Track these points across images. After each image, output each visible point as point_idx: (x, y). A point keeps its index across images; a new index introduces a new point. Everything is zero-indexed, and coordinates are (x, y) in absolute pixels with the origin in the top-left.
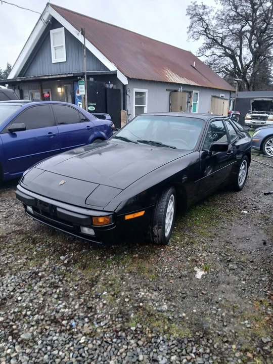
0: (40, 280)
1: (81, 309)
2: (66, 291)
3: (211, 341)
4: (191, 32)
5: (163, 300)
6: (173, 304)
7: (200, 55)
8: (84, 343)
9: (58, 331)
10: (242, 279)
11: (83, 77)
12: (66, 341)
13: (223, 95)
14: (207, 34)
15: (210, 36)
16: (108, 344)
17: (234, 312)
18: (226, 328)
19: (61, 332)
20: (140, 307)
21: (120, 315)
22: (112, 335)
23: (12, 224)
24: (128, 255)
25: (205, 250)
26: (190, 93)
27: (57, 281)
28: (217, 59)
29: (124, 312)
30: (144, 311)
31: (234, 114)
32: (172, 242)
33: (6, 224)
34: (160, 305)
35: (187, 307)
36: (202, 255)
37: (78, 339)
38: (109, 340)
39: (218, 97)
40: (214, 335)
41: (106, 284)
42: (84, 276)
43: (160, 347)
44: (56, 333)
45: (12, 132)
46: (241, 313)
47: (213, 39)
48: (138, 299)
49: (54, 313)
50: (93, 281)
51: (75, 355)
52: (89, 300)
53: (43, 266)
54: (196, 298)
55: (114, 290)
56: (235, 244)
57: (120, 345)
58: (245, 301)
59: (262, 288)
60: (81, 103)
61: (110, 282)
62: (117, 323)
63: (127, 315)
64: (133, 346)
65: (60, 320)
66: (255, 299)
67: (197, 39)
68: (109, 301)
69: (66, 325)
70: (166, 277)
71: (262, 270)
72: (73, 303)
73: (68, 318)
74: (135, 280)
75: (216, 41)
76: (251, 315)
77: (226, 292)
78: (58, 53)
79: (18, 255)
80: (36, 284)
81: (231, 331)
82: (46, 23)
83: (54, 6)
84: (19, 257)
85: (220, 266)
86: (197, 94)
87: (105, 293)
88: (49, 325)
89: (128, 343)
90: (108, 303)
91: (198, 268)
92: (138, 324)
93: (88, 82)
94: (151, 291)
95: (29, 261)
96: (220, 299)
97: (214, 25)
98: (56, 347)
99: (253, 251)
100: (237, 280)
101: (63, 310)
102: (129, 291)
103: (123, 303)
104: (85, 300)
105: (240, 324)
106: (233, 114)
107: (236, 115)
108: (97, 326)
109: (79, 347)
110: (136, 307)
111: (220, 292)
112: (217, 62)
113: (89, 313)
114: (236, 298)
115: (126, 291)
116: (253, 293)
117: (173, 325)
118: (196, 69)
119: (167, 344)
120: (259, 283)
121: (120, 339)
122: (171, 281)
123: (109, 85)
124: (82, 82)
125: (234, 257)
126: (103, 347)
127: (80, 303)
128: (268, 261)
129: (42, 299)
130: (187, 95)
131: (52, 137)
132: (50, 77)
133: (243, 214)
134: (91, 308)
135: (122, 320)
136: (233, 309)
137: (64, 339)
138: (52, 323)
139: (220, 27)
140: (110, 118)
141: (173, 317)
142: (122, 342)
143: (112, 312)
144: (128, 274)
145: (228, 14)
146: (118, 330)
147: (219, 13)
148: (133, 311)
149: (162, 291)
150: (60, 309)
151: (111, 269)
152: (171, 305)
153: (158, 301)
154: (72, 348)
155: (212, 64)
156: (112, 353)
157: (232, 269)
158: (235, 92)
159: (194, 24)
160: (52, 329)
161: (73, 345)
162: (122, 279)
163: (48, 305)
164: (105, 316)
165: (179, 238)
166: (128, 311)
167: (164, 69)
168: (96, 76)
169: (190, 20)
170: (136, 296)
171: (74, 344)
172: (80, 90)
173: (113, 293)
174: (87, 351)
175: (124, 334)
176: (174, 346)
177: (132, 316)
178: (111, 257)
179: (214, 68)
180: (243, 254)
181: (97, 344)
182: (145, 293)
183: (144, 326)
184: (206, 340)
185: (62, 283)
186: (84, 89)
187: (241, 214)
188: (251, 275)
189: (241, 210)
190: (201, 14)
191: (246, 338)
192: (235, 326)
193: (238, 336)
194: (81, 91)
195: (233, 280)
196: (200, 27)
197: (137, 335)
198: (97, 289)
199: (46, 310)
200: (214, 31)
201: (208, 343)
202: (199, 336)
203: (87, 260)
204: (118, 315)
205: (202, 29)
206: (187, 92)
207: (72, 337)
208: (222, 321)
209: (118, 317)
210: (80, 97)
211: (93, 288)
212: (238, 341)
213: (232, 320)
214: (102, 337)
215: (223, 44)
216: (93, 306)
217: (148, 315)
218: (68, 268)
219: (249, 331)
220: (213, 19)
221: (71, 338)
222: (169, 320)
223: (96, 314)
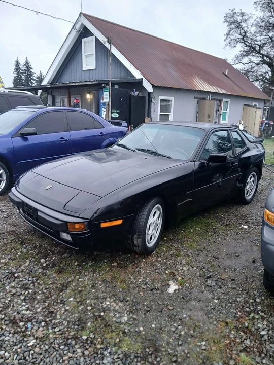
0: (14, 281)
1: (42, 313)
2: (35, 293)
3: (158, 359)
4: (229, 40)
5: (125, 312)
6: (135, 317)
7: (236, 62)
8: (32, 346)
9: (12, 332)
10: (216, 297)
11: (107, 84)
12: (16, 343)
13: (256, 104)
14: (245, 41)
15: (247, 44)
16: (55, 350)
17: (194, 331)
18: (180, 348)
19: (15, 333)
20: (100, 316)
21: (77, 323)
22: (61, 341)
23: (9, 224)
24: (107, 263)
25: (188, 263)
26: (220, 101)
27: (29, 283)
28: (254, 67)
29: (82, 320)
30: (103, 321)
31: (268, 124)
32: (157, 253)
33: (3, 223)
34: (121, 317)
35: (147, 322)
36: (182, 269)
37: (27, 342)
38: (57, 346)
39: (251, 106)
40: (164, 353)
41: (76, 290)
42: (57, 280)
43: (105, 359)
44: (10, 333)
45: (24, 136)
46: (201, 333)
47: (251, 46)
48: (101, 308)
49: (16, 314)
50: (64, 286)
51: (19, 358)
52: (53, 305)
53: (22, 267)
54: (160, 313)
55: (81, 297)
56: (222, 259)
57: (65, 352)
58: (210, 321)
59: (233, 309)
60: (105, 110)
61: (80, 289)
62: (72, 330)
63: (84, 323)
64: (78, 354)
65: (18, 321)
66: (221, 320)
67: (234, 46)
68: (72, 308)
69: (21, 326)
70: (137, 289)
71: (241, 289)
72: (37, 306)
73: (27, 320)
74: (106, 289)
75: (254, 49)
76: (211, 336)
77: (194, 309)
78: (89, 61)
79: (3, 254)
80: (9, 283)
81: (184, 351)
82: (79, 32)
83: (86, 16)
84: (3, 256)
85: (197, 282)
86: (227, 102)
87: (72, 299)
88: (7, 325)
89: (74, 351)
90: (70, 310)
91: (174, 282)
92: (91, 334)
93: (113, 89)
94: (117, 301)
95: (11, 261)
96: (185, 316)
97: (253, 32)
98: (4, 348)
99: (238, 269)
100: (210, 297)
101: (24, 312)
102: (95, 299)
103: (85, 311)
104: (49, 304)
105: (196, 345)
106: (266, 124)
107: (269, 124)
108: (51, 331)
109: (26, 350)
110: (96, 316)
111: (187, 309)
112: (254, 69)
113: (49, 318)
114: (202, 316)
115: (92, 299)
116: (222, 313)
117: (126, 338)
118: (228, 77)
119: (112, 357)
120: (232, 303)
121: (68, 346)
122: (141, 293)
123: (134, 93)
124: (106, 89)
125: (216, 273)
126: (49, 353)
127: (44, 306)
128: (251, 280)
129: (9, 299)
130: (216, 103)
131: (64, 142)
132: (77, 84)
133: (242, 229)
134: (52, 312)
135: (78, 328)
136: (195, 328)
137: (15, 340)
138: (10, 323)
139: (259, 35)
140: (127, 125)
141: (129, 330)
142: (69, 349)
143: (71, 318)
144: (100, 282)
145: (268, 21)
146: (70, 337)
147: (259, 20)
148: (91, 320)
149: (128, 302)
150: (22, 311)
151: (86, 276)
152: (132, 317)
153: (120, 313)
154: (19, 350)
155: (249, 72)
156: (55, 359)
157: (209, 286)
158: (269, 101)
159: (232, 31)
160: (8, 329)
161: (21, 347)
162: (93, 286)
163: (13, 306)
164: (62, 322)
165: (165, 249)
166: (87, 319)
167: (193, 77)
168: (120, 84)
169: (228, 28)
170: (101, 305)
171: (23, 347)
172: (104, 97)
173: (78, 300)
174: (32, 355)
175: (73, 342)
176: (119, 360)
177: (89, 325)
178: (90, 264)
179: (251, 76)
180: (226, 271)
181: (44, 349)
182: (110, 303)
183: (97, 336)
184: (153, 358)
185: (34, 286)
186: (108, 96)
187: (240, 229)
188: (227, 294)
189: (240, 224)
190: (240, 21)
191: (197, 360)
192: (190, 346)
193: (189, 358)
194: (106, 98)
195: (205, 298)
196: (237, 35)
197: (86, 345)
198: (64, 295)
199: (9, 310)
200: (251, 39)
201: (156, 360)
202: (148, 352)
203: (65, 265)
204: (75, 322)
205: (239, 36)
206: (217, 100)
207: (23, 339)
208: (178, 339)
209: (74, 325)
210: (104, 104)
211: (61, 293)
212: (187, 362)
213: (189, 339)
214: (52, 343)
215: (261, 52)
216: (55, 311)
217: (105, 325)
218: (44, 272)
219: (202, 353)
220: (252, 26)
221: (21, 340)
222: (124, 332)
223: (54, 319)
